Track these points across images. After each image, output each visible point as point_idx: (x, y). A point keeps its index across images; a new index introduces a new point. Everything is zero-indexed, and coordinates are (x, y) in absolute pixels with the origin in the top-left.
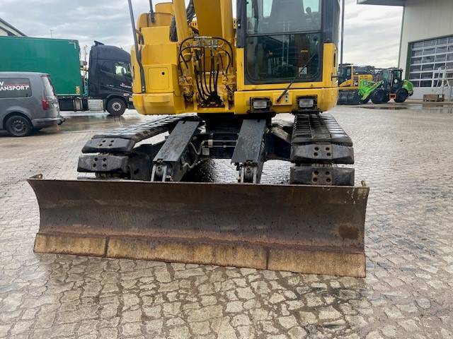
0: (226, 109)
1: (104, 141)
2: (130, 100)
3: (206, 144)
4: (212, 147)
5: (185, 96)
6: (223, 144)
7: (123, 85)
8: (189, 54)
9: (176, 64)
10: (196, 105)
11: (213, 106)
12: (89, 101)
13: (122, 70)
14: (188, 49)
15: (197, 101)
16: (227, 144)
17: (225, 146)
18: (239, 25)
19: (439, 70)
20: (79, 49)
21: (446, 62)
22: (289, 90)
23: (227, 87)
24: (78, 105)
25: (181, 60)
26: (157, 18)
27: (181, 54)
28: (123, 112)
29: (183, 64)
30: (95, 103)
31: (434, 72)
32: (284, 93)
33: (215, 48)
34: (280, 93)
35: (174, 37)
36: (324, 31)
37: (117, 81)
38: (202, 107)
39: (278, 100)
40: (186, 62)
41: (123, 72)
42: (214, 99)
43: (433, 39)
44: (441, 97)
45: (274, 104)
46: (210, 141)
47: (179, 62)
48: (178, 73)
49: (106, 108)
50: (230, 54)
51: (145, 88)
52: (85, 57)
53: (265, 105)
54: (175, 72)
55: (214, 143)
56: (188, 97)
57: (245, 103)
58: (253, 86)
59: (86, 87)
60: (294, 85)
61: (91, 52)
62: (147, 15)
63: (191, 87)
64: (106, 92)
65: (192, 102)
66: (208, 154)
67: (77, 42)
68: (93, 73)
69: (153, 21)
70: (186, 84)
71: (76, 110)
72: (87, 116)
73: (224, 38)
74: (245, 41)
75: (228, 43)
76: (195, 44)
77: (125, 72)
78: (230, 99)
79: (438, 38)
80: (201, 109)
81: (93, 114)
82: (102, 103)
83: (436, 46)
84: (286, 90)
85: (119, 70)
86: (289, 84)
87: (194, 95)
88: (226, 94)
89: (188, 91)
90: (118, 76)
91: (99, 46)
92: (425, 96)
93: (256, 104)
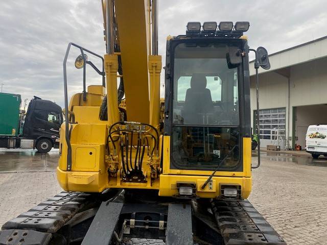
0: (148, 186)
1: (16, 234)
2: (57, 140)
3: (128, 223)
4: (133, 227)
5: (109, 172)
6: (145, 224)
7: (52, 129)
8: (118, 135)
9: (104, 144)
10: (119, 180)
11: (136, 181)
12: (22, 140)
13: (53, 117)
14: (118, 132)
15: (121, 176)
16: (150, 224)
17: (147, 227)
18: (167, 116)
19: (274, 129)
20: (21, 101)
21: (278, 124)
22: (213, 177)
23: (151, 166)
24: (12, 144)
25: (110, 139)
26: (89, 98)
27: (110, 136)
28: (49, 149)
29: (111, 144)
30: (27, 143)
31: (272, 130)
32: (209, 180)
33: (143, 133)
34: (205, 179)
35: (104, 116)
36: (243, 127)
37: (48, 126)
38: (125, 181)
39: (204, 187)
40: (113, 142)
41: (53, 119)
42: (137, 174)
43: (269, 109)
44: (278, 147)
45: (199, 190)
46: (132, 221)
47: (107, 142)
48: (105, 151)
49: (36, 145)
50: (156, 138)
51: (70, 167)
52: (24, 107)
53: (190, 191)
54: (103, 150)
55: (136, 223)
56: (113, 173)
57: (170, 187)
58: (178, 171)
59: (21, 130)
60: (217, 173)
61: (30, 104)
62: (80, 94)
63: (117, 165)
64: (38, 134)
65: (116, 177)
66: (128, 232)
67: (19, 96)
68: (29, 119)
69: (85, 100)
70: (112, 161)
71: (9, 148)
72: (18, 152)
73: (150, 124)
74: (172, 130)
75: (154, 128)
76: (124, 127)
77: (55, 119)
78: (152, 176)
79: (272, 109)
80: (123, 183)
81: (23, 150)
82: (33, 143)
83: (271, 114)
84: (211, 177)
85: (50, 117)
86: (213, 172)
87: (119, 171)
88: (149, 172)
89: (113, 168)
90: (49, 122)
91: (37, 100)
92: (268, 146)
93: (182, 191)
